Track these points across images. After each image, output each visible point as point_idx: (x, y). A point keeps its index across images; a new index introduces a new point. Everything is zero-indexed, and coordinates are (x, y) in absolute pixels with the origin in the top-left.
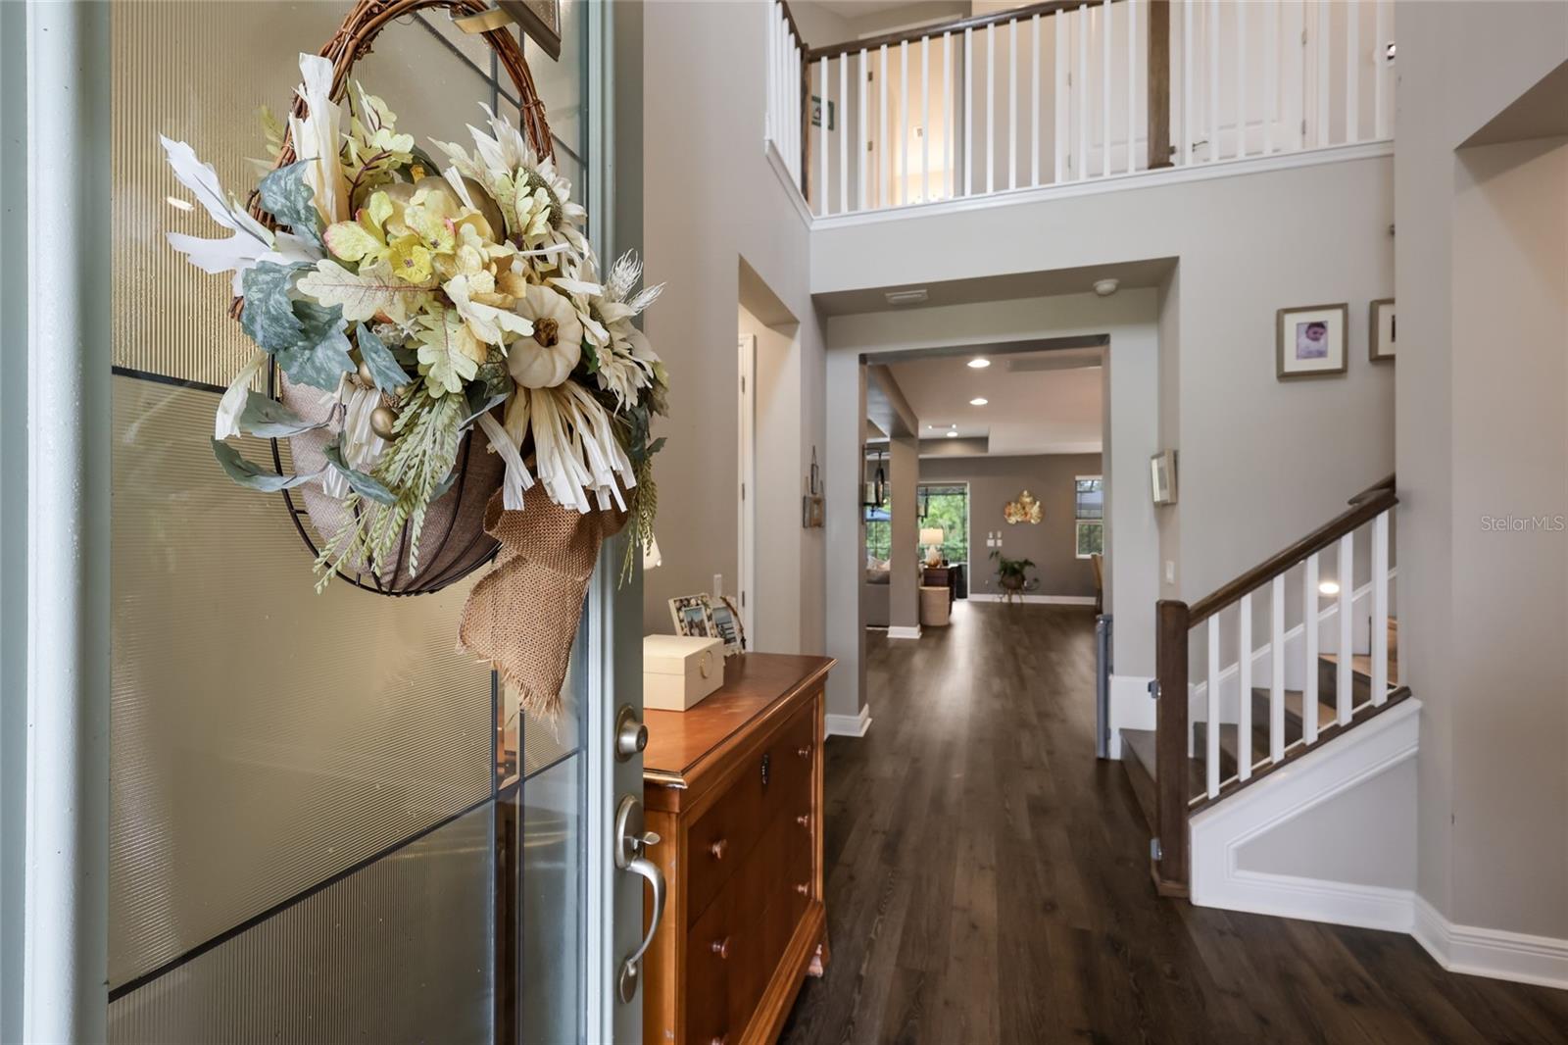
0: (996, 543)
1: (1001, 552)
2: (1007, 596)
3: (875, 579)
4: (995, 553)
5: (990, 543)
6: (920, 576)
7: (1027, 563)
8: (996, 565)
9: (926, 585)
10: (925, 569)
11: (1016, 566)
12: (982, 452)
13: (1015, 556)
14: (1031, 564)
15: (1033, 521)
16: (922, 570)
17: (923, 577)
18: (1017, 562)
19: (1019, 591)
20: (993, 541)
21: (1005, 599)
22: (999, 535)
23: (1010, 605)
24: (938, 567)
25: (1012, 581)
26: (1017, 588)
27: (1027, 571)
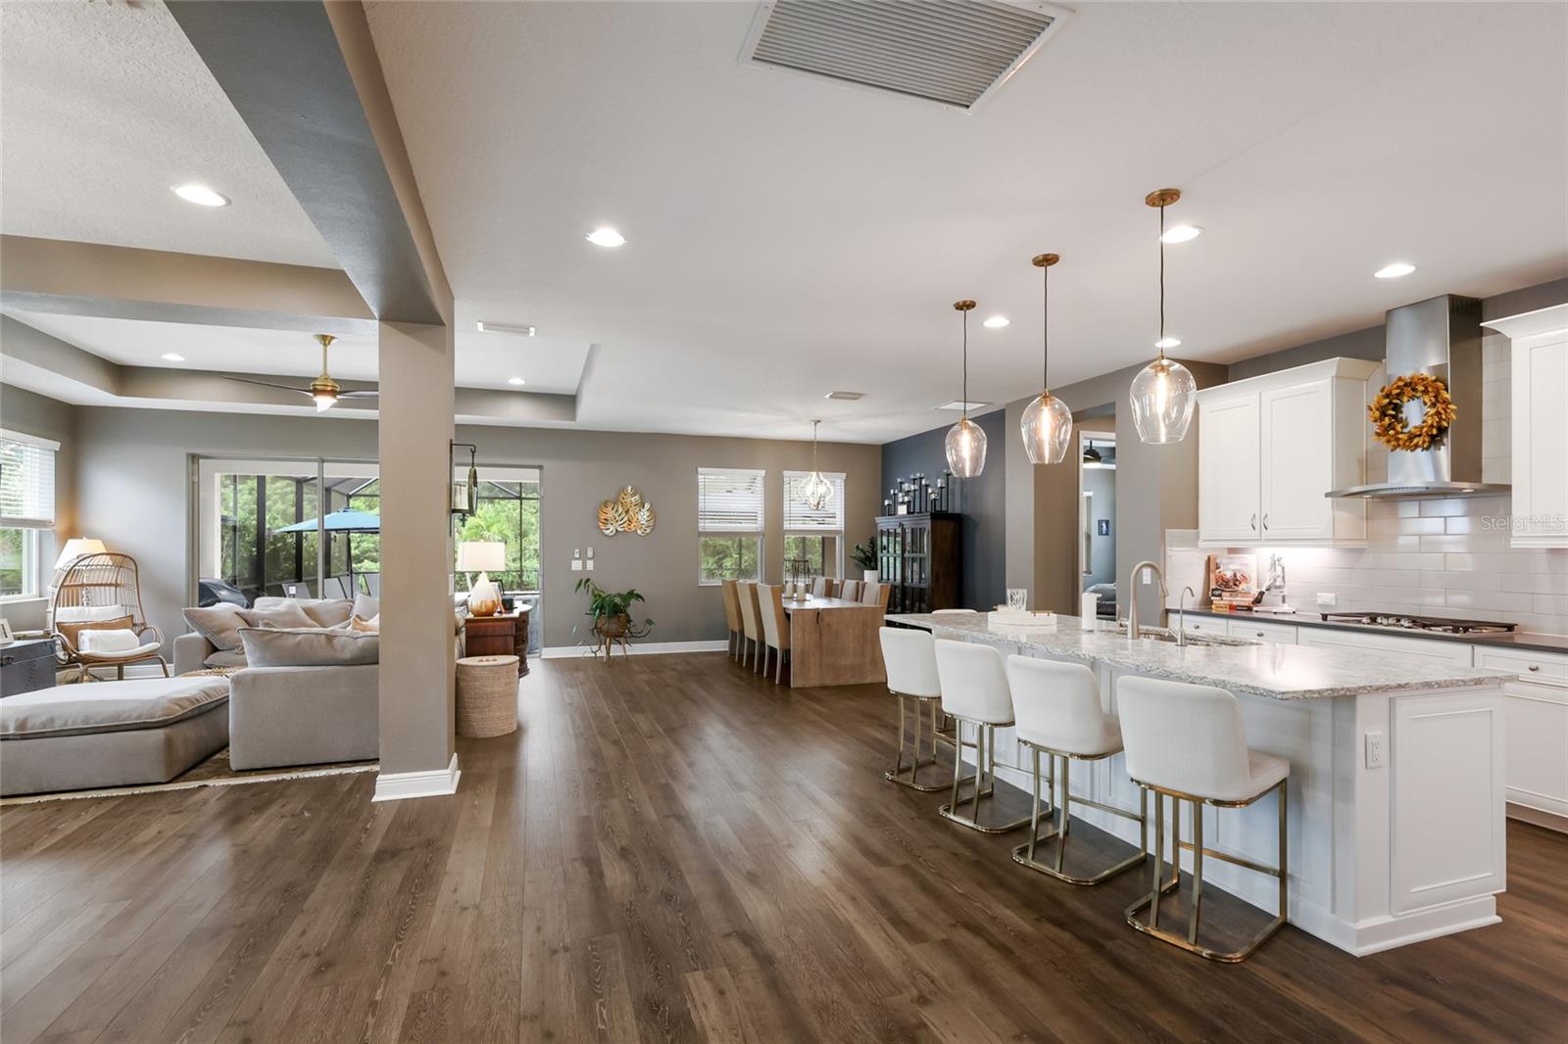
0: (584, 565)
1: (591, 578)
2: (603, 647)
3: (347, 655)
4: (584, 582)
5: (577, 565)
6: (457, 633)
7: (632, 594)
8: (584, 601)
9: (469, 654)
10: (468, 621)
11: (618, 600)
12: (566, 419)
13: (614, 586)
14: (638, 596)
15: (639, 532)
16: (462, 622)
17: (463, 636)
18: (619, 595)
19: (622, 640)
20: (581, 562)
21: (602, 653)
22: (590, 554)
23: (611, 662)
24: (496, 615)
25: (613, 627)
26: (618, 637)
27: (634, 609)
